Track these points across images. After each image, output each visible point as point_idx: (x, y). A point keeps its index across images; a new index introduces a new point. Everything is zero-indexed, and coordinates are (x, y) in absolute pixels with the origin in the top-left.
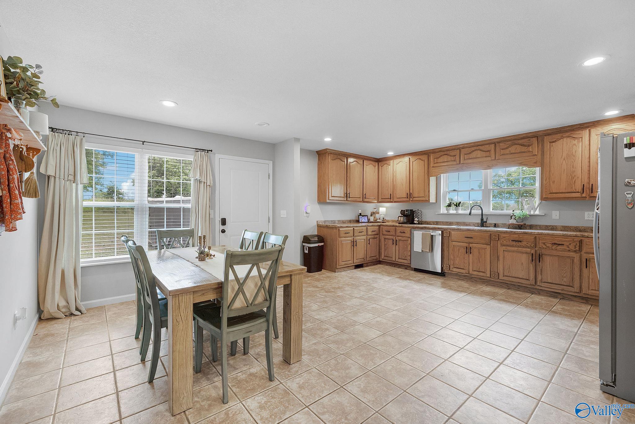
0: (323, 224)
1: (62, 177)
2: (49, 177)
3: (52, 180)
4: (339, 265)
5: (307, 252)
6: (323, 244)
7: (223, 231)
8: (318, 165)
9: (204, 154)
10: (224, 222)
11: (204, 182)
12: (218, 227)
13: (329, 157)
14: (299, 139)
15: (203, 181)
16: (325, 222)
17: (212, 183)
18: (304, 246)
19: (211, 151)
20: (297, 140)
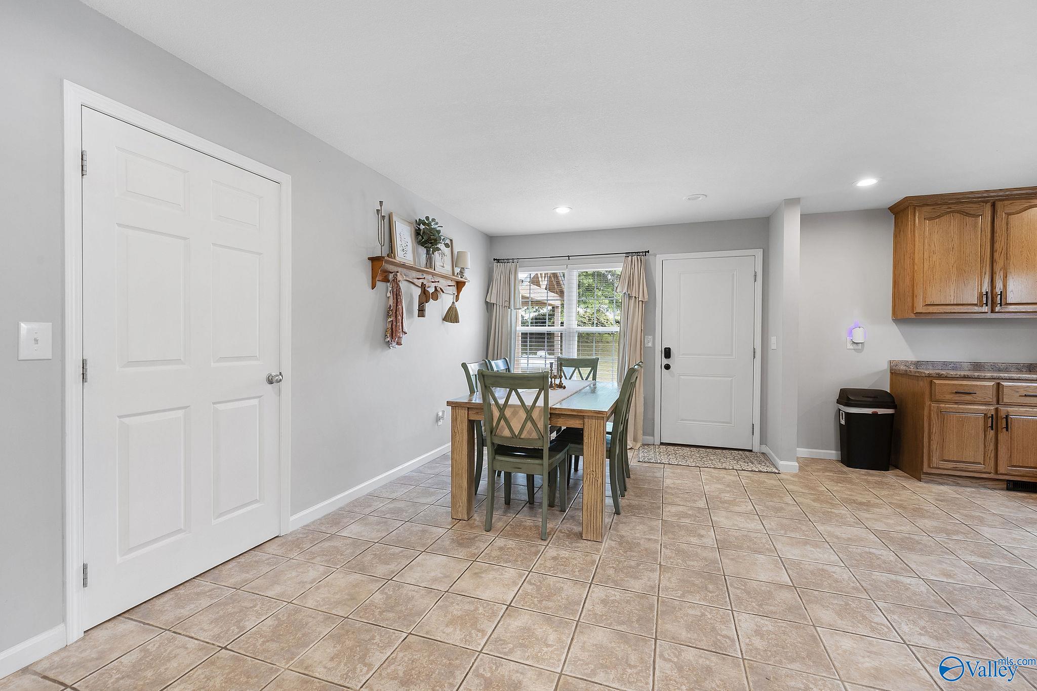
0: (912, 368)
1: (501, 304)
2: (494, 304)
3: (495, 306)
4: (929, 466)
5: (843, 422)
6: (890, 411)
7: (667, 367)
8: (895, 236)
9: (636, 259)
10: (667, 353)
11: (635, 297)
12: (659, 359)
13: (917, 214)
14: (799, 199)
15: (634, 295)
16: (917, 364)
17: (646, 296)
18: (840, 410)
19: (648, 252)
20: (792, 202)
